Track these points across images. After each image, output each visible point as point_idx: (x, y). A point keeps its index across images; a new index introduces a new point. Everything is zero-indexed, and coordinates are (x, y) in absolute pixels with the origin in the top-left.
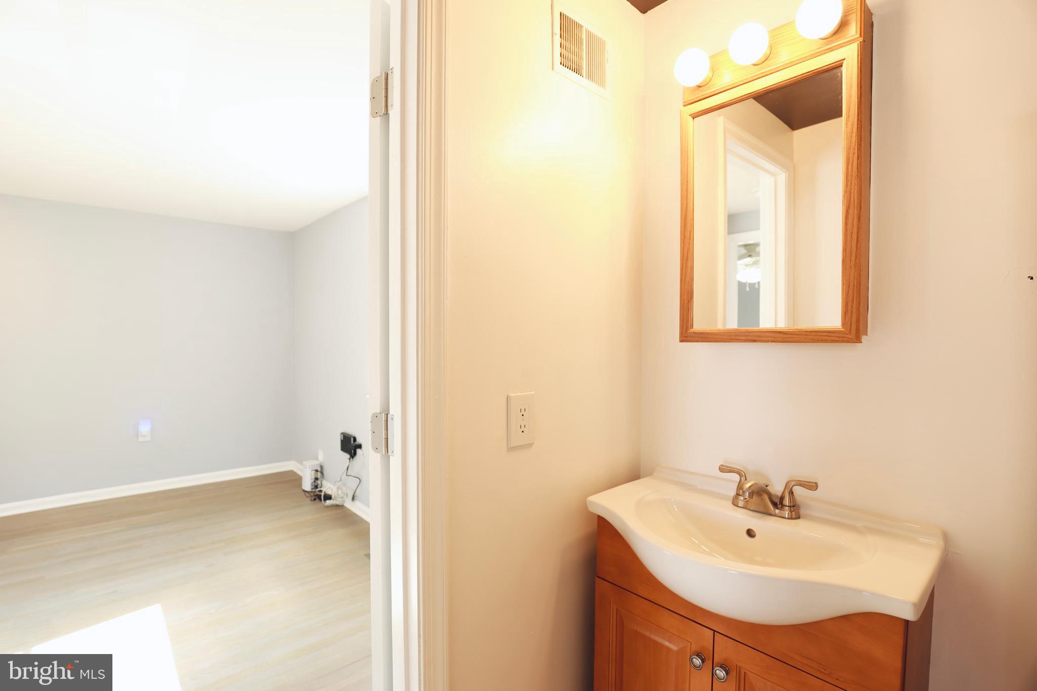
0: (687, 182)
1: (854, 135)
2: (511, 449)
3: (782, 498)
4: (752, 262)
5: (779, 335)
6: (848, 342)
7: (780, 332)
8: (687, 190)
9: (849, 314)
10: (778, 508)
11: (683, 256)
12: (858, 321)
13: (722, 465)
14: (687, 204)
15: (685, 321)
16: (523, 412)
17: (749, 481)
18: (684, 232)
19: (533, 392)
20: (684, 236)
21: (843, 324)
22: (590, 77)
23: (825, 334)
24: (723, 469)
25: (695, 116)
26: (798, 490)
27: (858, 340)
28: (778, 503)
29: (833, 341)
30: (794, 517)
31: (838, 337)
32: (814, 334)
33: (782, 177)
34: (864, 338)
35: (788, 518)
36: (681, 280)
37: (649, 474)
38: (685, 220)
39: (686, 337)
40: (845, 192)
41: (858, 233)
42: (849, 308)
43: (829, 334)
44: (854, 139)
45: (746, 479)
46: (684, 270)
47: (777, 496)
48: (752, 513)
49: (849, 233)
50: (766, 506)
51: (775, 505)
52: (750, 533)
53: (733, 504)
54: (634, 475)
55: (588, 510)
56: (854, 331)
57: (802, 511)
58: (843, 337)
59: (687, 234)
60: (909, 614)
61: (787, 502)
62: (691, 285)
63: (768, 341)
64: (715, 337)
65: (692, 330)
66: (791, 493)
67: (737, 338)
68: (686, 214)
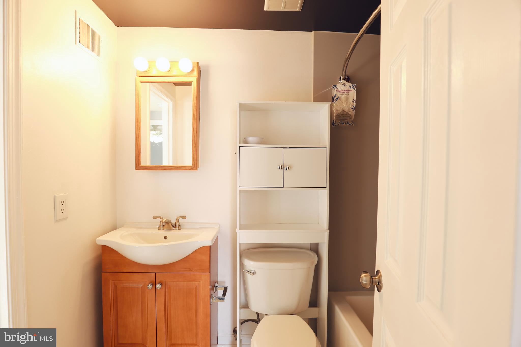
0: (138, 107)
1: (195, 106)
2: (57, 221)
3: (175, 224)
4: (156, 133)
5: (173, 168)
6: (194, 170)
7: (174, 167)
8: (138, 110)
9: (194, 161)
10: (174, 227)
11: (137, 136)
12: (196, 163)
13: (154, 216)
14: (138, 116)
15: (138, 162)
16: (63, 203)
17: (164, 219)
18: (137, 126)
19: (67, 194)
20: (137, 128)
21: (192, 164)
22: (93, 50)
23: (187, 167)
24: (154, 218)
25: (142, 82)
26: (180, 220)
27: (196, 169)
28: (174, 226)
29: (190, 170)
30: (179, 229)
31: (191, 168)
32: (184, 167)
33: (171, 104)
34: (198, 169)
35: (178, 230)
36: (136, 146)
37: (122, 226)
38: (137, 122)
39: (139, 168)
40: (193, 123)
41: (196, 136)
42: (194, 159)
43: (189, 168)
44: (195, 107)
45: (163, 219)
46: (137, 142)
47: (173, 224)
48: (165, 231)
49: (194, 136)
50: (170, 227)
51: (173, 226)
52: (165, 238)
53: (159, 229)
54: (114, 228)
55: (97, 244)
56: (195, 167)
57: (182, 227)
58: (193, 169)
59: (138, 128)
60: (210, 244)
61: (177, 225)
62: (140, 148)
63: (170, 170)
64: (150, 168)
65: (141, 166)
66: (178, 221)
67: (159, 168)
68: (138, 119)
